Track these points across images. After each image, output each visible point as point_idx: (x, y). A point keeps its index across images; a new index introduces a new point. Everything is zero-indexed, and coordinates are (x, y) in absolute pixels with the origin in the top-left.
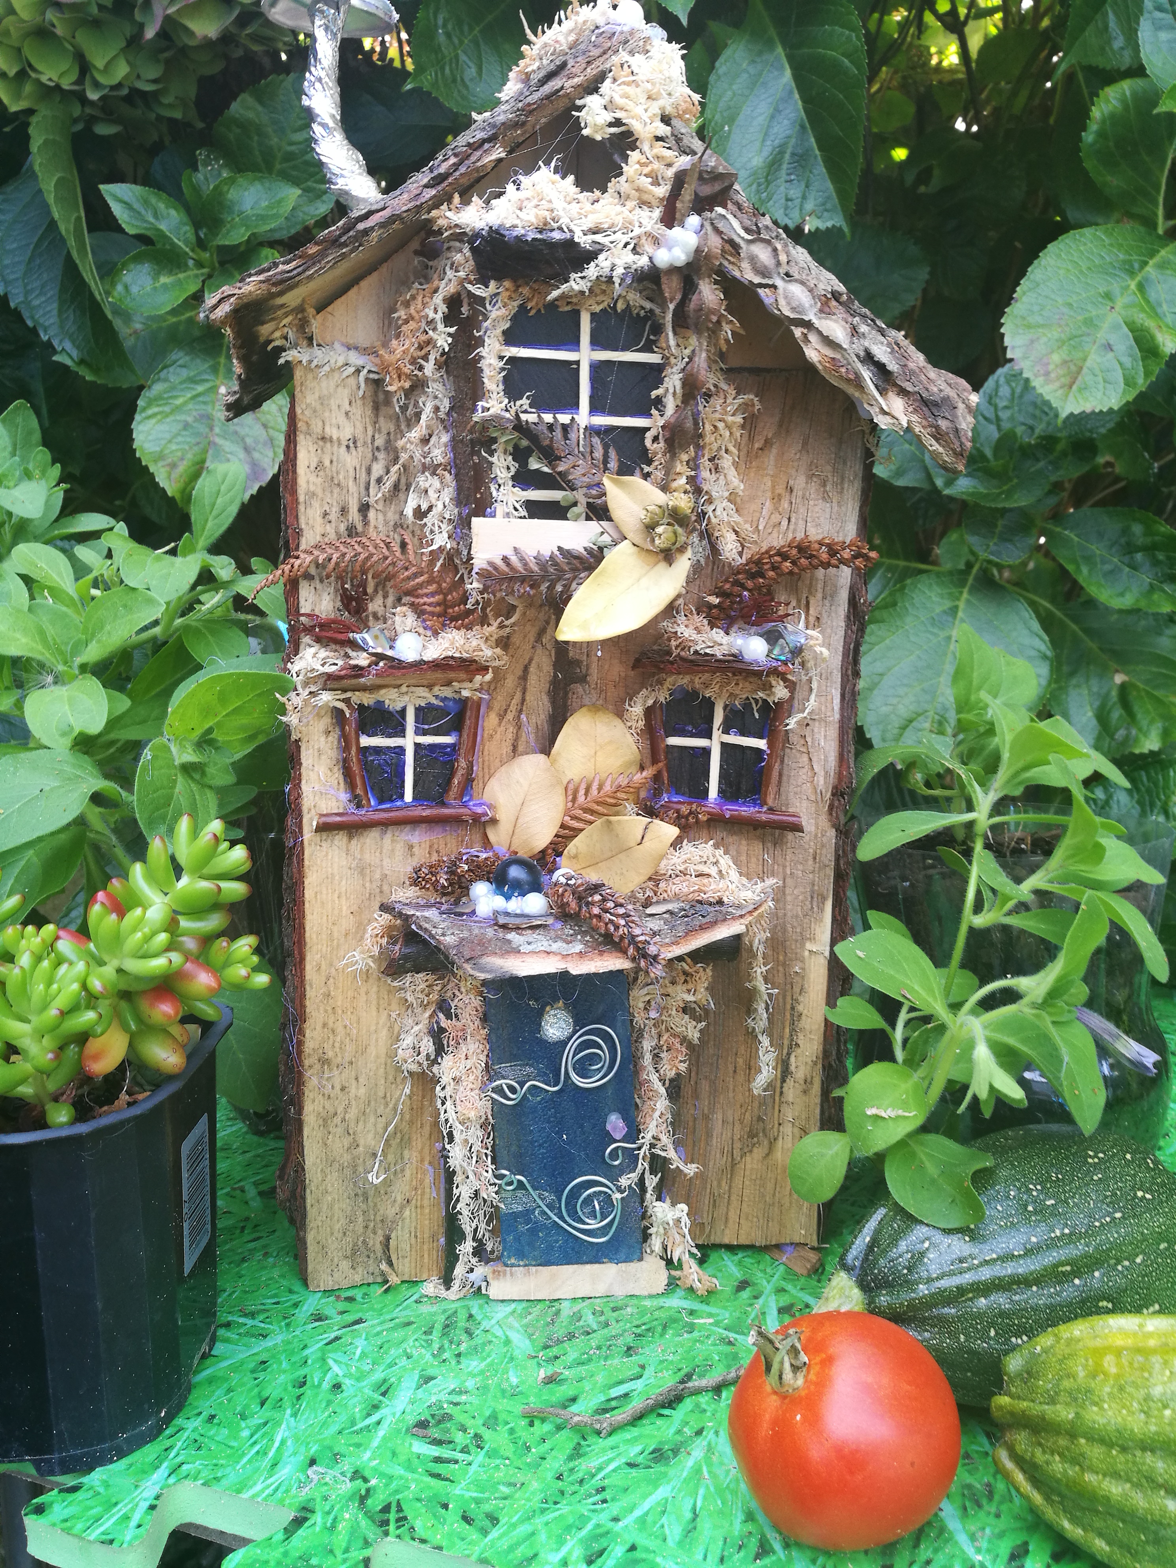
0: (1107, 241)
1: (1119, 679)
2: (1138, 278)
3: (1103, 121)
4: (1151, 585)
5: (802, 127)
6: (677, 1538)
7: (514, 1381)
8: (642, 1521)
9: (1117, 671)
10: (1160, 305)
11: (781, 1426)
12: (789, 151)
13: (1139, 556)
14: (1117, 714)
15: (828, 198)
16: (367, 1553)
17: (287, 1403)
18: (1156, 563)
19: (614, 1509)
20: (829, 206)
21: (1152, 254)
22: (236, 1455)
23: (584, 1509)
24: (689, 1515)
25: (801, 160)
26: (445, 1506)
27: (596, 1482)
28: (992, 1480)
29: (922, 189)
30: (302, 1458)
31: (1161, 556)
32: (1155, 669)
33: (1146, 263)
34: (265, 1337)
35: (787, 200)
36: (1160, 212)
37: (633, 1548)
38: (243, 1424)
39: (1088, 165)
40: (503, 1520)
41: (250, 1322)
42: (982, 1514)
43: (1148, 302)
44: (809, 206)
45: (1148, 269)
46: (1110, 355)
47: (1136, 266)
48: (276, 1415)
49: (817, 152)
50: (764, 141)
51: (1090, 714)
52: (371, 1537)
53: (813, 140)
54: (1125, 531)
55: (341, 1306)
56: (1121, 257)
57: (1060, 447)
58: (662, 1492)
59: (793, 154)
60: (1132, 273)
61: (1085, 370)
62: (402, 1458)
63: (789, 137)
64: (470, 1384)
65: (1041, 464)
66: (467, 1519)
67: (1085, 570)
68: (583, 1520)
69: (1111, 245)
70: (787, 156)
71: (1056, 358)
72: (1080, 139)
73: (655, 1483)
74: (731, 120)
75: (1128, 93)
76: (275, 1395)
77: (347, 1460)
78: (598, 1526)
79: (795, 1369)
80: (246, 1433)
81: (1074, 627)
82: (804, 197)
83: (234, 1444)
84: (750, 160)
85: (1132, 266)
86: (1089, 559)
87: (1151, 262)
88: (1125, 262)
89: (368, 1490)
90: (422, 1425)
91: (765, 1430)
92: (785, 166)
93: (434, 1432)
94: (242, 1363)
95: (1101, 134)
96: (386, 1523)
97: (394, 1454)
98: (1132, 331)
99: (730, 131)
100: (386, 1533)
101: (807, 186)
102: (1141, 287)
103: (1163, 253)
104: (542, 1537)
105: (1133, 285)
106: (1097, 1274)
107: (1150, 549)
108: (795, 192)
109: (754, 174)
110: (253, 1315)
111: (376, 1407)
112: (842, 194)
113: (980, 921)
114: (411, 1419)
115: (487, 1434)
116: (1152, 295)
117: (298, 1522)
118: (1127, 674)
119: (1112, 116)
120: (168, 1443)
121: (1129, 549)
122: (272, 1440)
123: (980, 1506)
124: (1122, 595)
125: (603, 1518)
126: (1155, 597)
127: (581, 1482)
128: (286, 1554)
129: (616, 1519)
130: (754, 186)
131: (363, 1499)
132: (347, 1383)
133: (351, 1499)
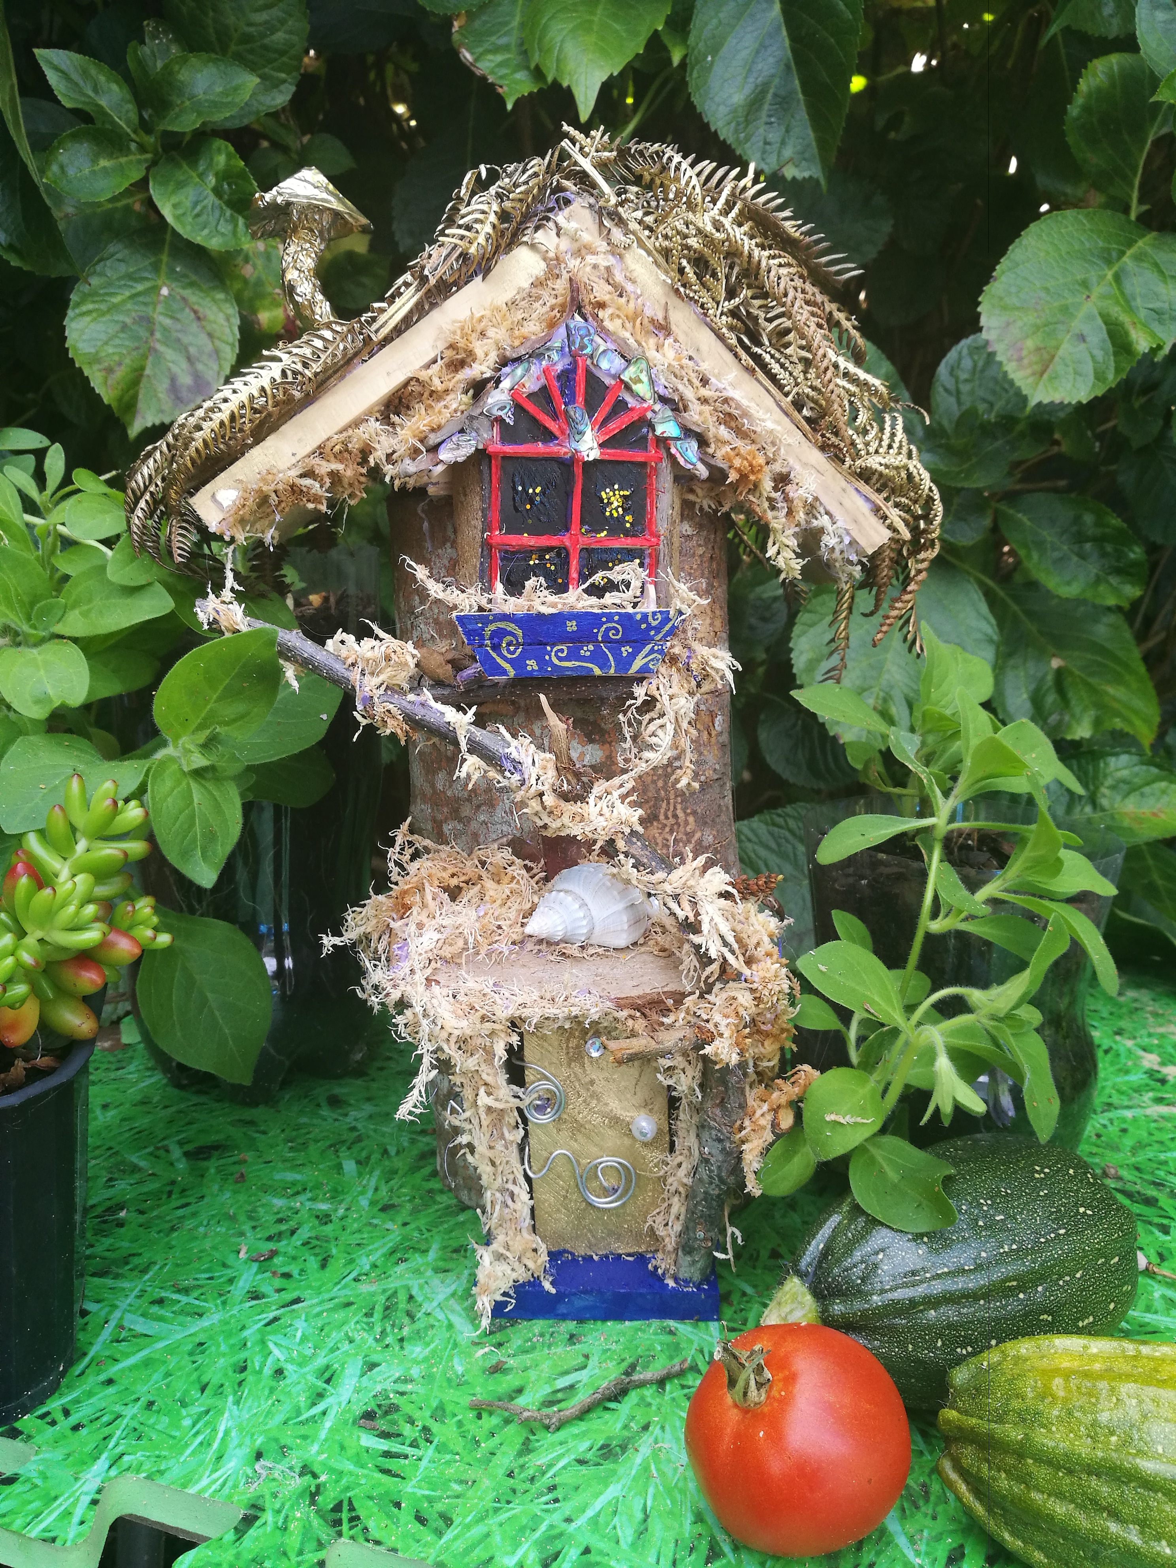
0: (1088, 226)
1: (1055, 663)
2: (1116, 268)
3: (1090, 95)
4: (1097, 576)
5: (788, 66)
6: (630, 1540)
7: (460, 1369)
8: (594, 1521)
9: (1054, 655)
10: (1134, 299)
11: (743, 1440)
12: (771, 91)
13: (1088, 546)
14: (1051, 698)
15: (808, 146)
16: (321, 1555)
17: (228, 1389)
18: (1104, 555)
19: (566, 1508)
20: (807, 155)
21: (1130, 243)
22: (179, 1446)
23: (536, 1508)
24: (640, 1516)
25: (783, 103)
26: (398, 1505)
27: (545, 1481)
28: (927, 1481)
29: (892, 135)
30: (247, 1451)
31: (1109, 548)
32: (1089, 656)
33: (1122, 253)
34: (201, 1315)
35: (766, 143)
36: (1135, 195)
37: (587, 1551)
38: (184, 1412)
39: (1070, 139)
40: (457, 1520)
41: (184, 1299)
42: (919, 1516)
43: (1122, 293)
44: (788, 153)
45: (1125, 259)
46: (1083, 346)
47: (1114, 254)
48: (219, 1403)
49: (801, 96)
50: (746, 77)
51: (1025, 696)
52: (324, 1538)
53: (797, 82)
54: (1077, 520)
55: (278, 1282)
56: (1101, 244)
57: (1020, 427)
58: (613, 1491)
59: (775, 95)
60: (1109, 262)
61: (1056, 359)
62: (351, 1452)
63: (773, 76)
64: (415, 1372)
65: (998, 443)
66: (421, 1519)
67: (1035, 556)
68: (536, 1520)
69: (1092, 231)
70: (769, 96)
71: (1030, 344)
72: (1065, 111)
73: (605, 1481)
74: (715, 50)
75: (1115, 68)
76: (215, 1381)
77: (294, 1454)
78: (552, 1527)
79: (759, 1385)
80: (187, 1422)
81: (1015, 607)
82: (783, 143)
83: (177, 1434)
84: (730, 97)
85: (1110, 254)
86: (1040, 545)
87: (1129, 253)
88: (1104, 250)
89: (318, 1487)
90: (369, 1416)
91: (726, 1443)
92: (766, 107)
93: (382, 1424)
94: (179, 1344)
95: (1086, 109)
96: (338, 1523)
97: (342, 1448)
98: (1106, 323)
99: (712, 62)
100: (340, 1534)
101: (787, 131)
102: (1117, 278)
103: (1140, 243)
104: (497, 1538)
105: (1110, 275)
106: (1040, 1289)
107: (1099, 540)
108: (774, 136)
109: (734, 111)
110: (186, 1291)
111: (320, 1395)
112: (822, 144)
113: (937, 926)
114: (358, 1409)
115: (435, 1427)
116: (1128, 288)
117: (249, 1521)
118: (1063, 659)
119: (1099, 90)
120: (106, 1431)
121: (1079, 538)
122: (214, 1430)
123: (917, 1508)
124: (1069, 583)
125: (556, 1518)
126: (1102, 588)
127: (532, 1479)
128: (238, 1556)
129: (568, 1520)
130: (733, 125)
131: (313, 1496)
132: (289, 1368)
133: (301, 1495)
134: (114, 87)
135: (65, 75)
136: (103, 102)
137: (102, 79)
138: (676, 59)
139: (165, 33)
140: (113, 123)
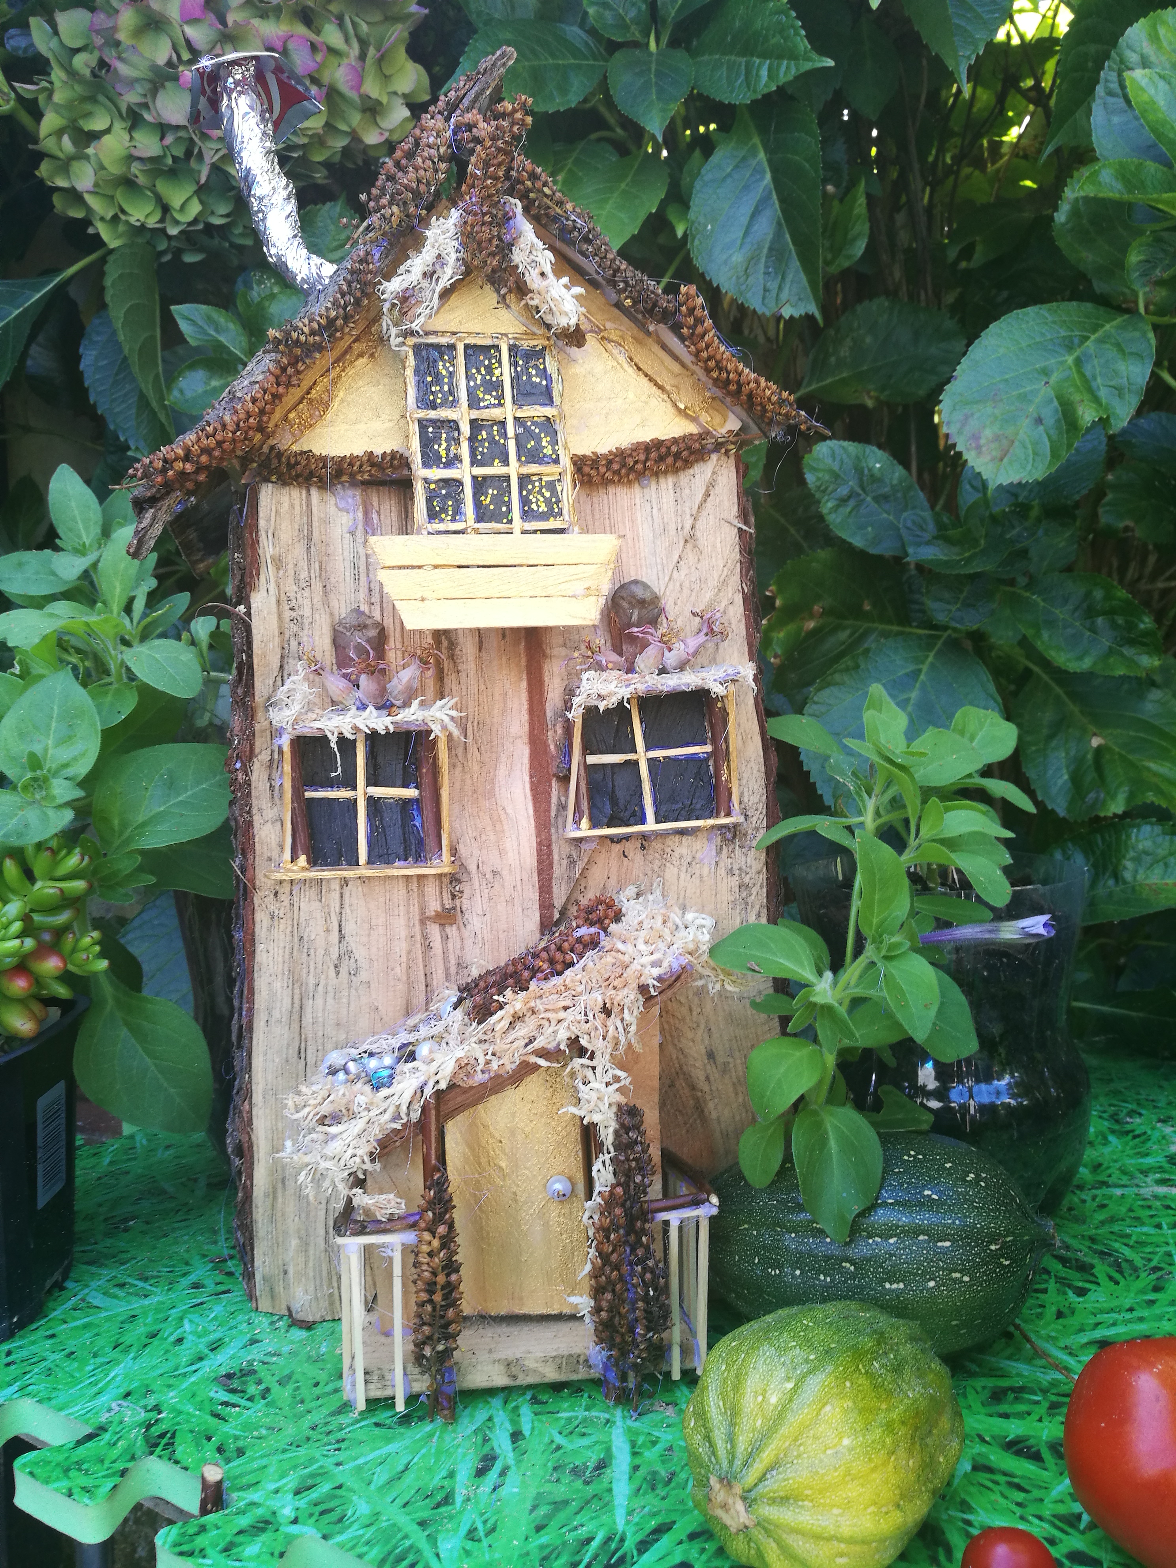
0: (1050, 319)
1: (1095, 742)
2: (1077, 353)
3: (1076, 201)
4: (1110, 648)
5: (779, 224)
6: (380, 1483)
7: (323, 1350)
8: (359, 1468)
9: (1095, 734)
10: (1095, 379)
12: (766, 246)
13: (1100, 620)
14: (1090, 776)
15: (803, 287)
16: (129, 1465)
17: (134, 1349)
18: (1114, 626)
19: (341, 1456)
20: (803, 296)
21: (1095, 329)
22: (73, 1383)
23: (317, 1454)
24: (401, 1468)
25: (779, 254)
26: (209, 1439)
27: (340, 1435)
30: (122, 1391)
31: (1120, 621)
32: (1132, 733)
33: (1087, 338)
34: (146, 1296)
35: (766, 291)
37: (340, 1487)
38: (92, 1361)
39: (1060, 243)
40: (248, 1454)
41: (141, 1284)
43: (1082, 375)
44: (785, 295)
45: (1088, 343)
46: (1041, 428)
47: (1076, 341)
48: (121, 1357)
49: (791, 246)
50: (744, 239)
51: (1066, 777)
52: (139, 1453)
53: (787, 236)
54: (1088, 595)
55: (221, 1278)
56: (1063, 333)
57: (1035, 513)
58: (391, 1448)
59: (770, 250)
60: (1070, 348)
61: (1017, 443)
62: (198, 1399)
63: (767, 234)
64: (285, 1350)
65: (1018, 530)
66: (220, 1450)
67: (1045, 635)
68: (312, 1460)
69: (1054, 322)
70: (765, 251)
71: (988, 433)
72: (1051, 219)
73: (388, 1440)
74: (714, 221)
76: (128, 1343)
77: (154, 1396)
78: (321, 1467)
80: (90, 1368)
81: (1058, 690)
82: (780, 288)
83: (77, 1375)
84: (731, 256)
85: (1072, 342)
86: (1051, 623)
87: (1093, 337)
88: (1064, 338)
89: (157, 1421)
90: (229, 1376)
92: (763, 260)
93: (235, 1384)
94: (118, 1315)
95: (1076, 213)
96: (156, 1445)
97: (194, 1395)
98: (1061, 404)
99: (712, 230)
100: (151, 1453)
101: (784, 278)
102: (1078, 362)
103: (1107, 327)
104: (271, 1470)
105: (1070, 360)
107: (1110, 613)
108: (772, 284)
109: (735, 268)
110: (146, 1279)
111: (201, 1359)
112: (813, 283)
114: (223, 1371)
115: (275, 1389)
116: (1088, 370)
117: (90, 1437)
118: (1104, 738)
120: (28, 1368)
121: (1090, 613)
122: (107, 1375)
123: (653, 1489)
124: (1080, 658)
125: (329, 1463)
126: (1111, 660)
127: (329, 1433)
128: (67, 1458)
129: (338, 1464)
130: (735, 280)
131: (149, 1426)
132: (190, 1338)
133: (140, 1425)
134: (231, 326)
135: (193, 322)
136: (222, 339)
137: (222, 320)
138: (680, 233)
139: (269, 279)
140: (230, 353)
